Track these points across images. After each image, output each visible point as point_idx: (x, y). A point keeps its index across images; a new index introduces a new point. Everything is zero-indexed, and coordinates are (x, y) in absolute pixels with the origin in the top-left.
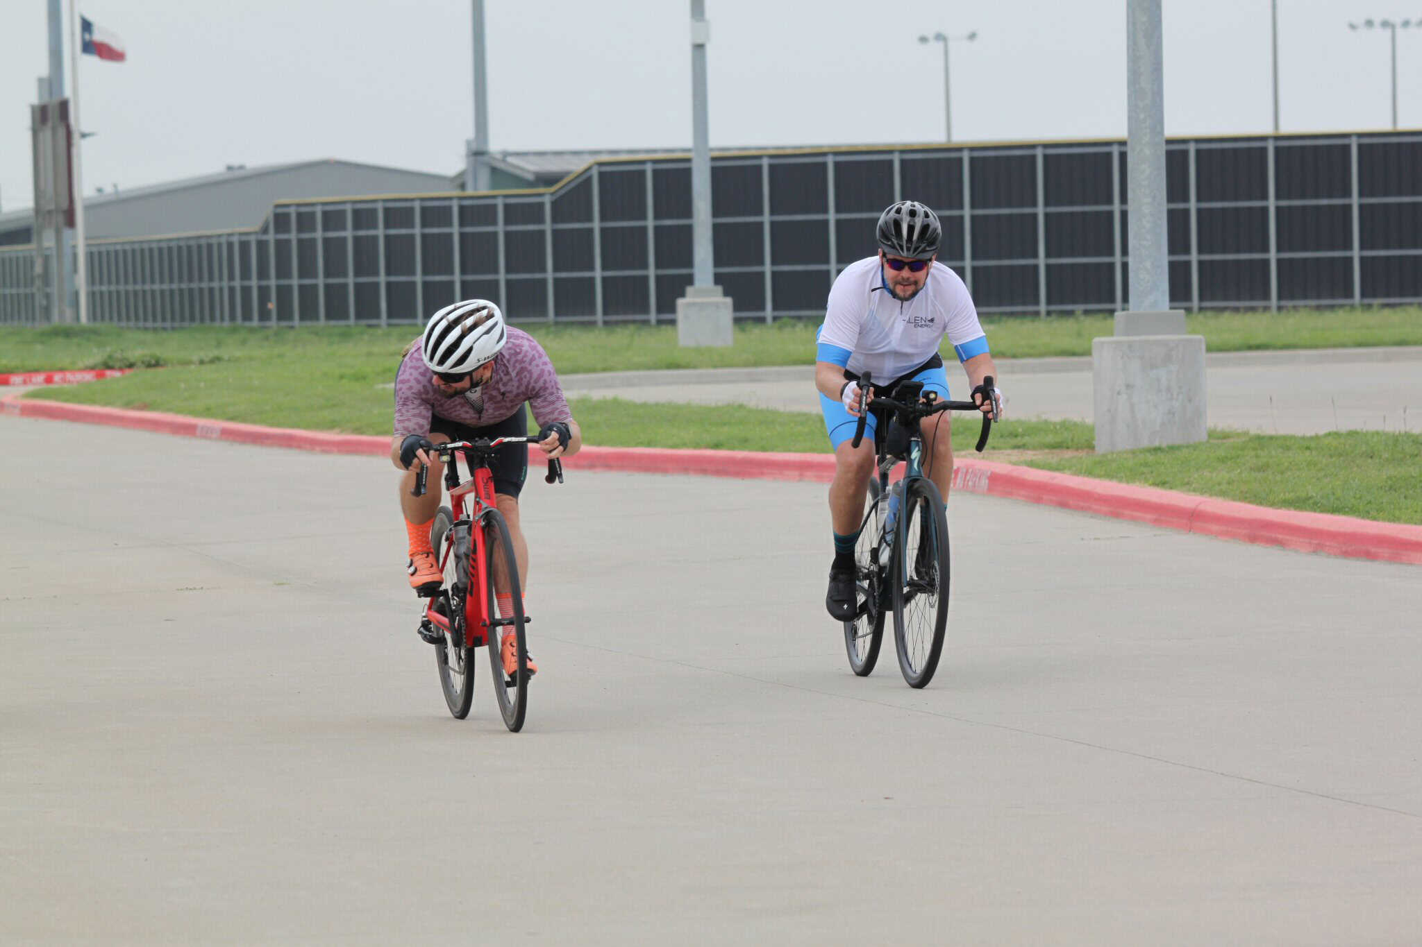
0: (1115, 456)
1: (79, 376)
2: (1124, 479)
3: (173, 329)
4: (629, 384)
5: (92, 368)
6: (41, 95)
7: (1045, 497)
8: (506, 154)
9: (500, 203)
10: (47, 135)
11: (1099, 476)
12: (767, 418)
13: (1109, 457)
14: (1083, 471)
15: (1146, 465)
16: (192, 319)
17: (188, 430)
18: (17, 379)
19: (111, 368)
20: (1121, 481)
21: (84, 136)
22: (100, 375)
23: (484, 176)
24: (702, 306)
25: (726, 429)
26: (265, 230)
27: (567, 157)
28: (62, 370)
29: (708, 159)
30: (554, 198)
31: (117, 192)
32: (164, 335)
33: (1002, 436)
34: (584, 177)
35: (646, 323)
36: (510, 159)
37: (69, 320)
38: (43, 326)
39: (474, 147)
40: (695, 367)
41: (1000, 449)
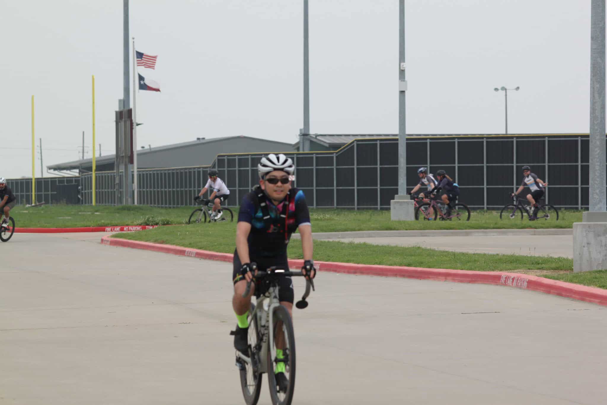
0: (582, 274)
1: (134, 228)
2: (586, 284)
3: (174, 207)
4: (370, 236)
5: (140, 225)
6: (120, 108)
7: (552, 291)
8: (317, 136)
9: (314, 156)
10: (122, 124)
11: (576, 283)
12: (431, 253)
13: (580, 274)
14: (568, 280)
15: (596, 278)
16: (182, 204)
17: (182, 253)
18: (109, 229)
19: (148, 225)
20: (585, 285)
21: (138, 125)
22: (144, 228)
23: (307, 144)
24: (401, 203)
25: (413, 257)
26: (214, 167)
27: (343, 137)
28: (127, 225)
29: (405, 139)
30: (337, 155)
31: (150, 149)
32: (170, 210)
33: (532, 264)
34: (351, 146)
35: (376, 209)
36: (318, 138)
37: (130, 203)
38: (120, 206)
39: (303, 132)
40: (398, 230)
41: (532, 269)
